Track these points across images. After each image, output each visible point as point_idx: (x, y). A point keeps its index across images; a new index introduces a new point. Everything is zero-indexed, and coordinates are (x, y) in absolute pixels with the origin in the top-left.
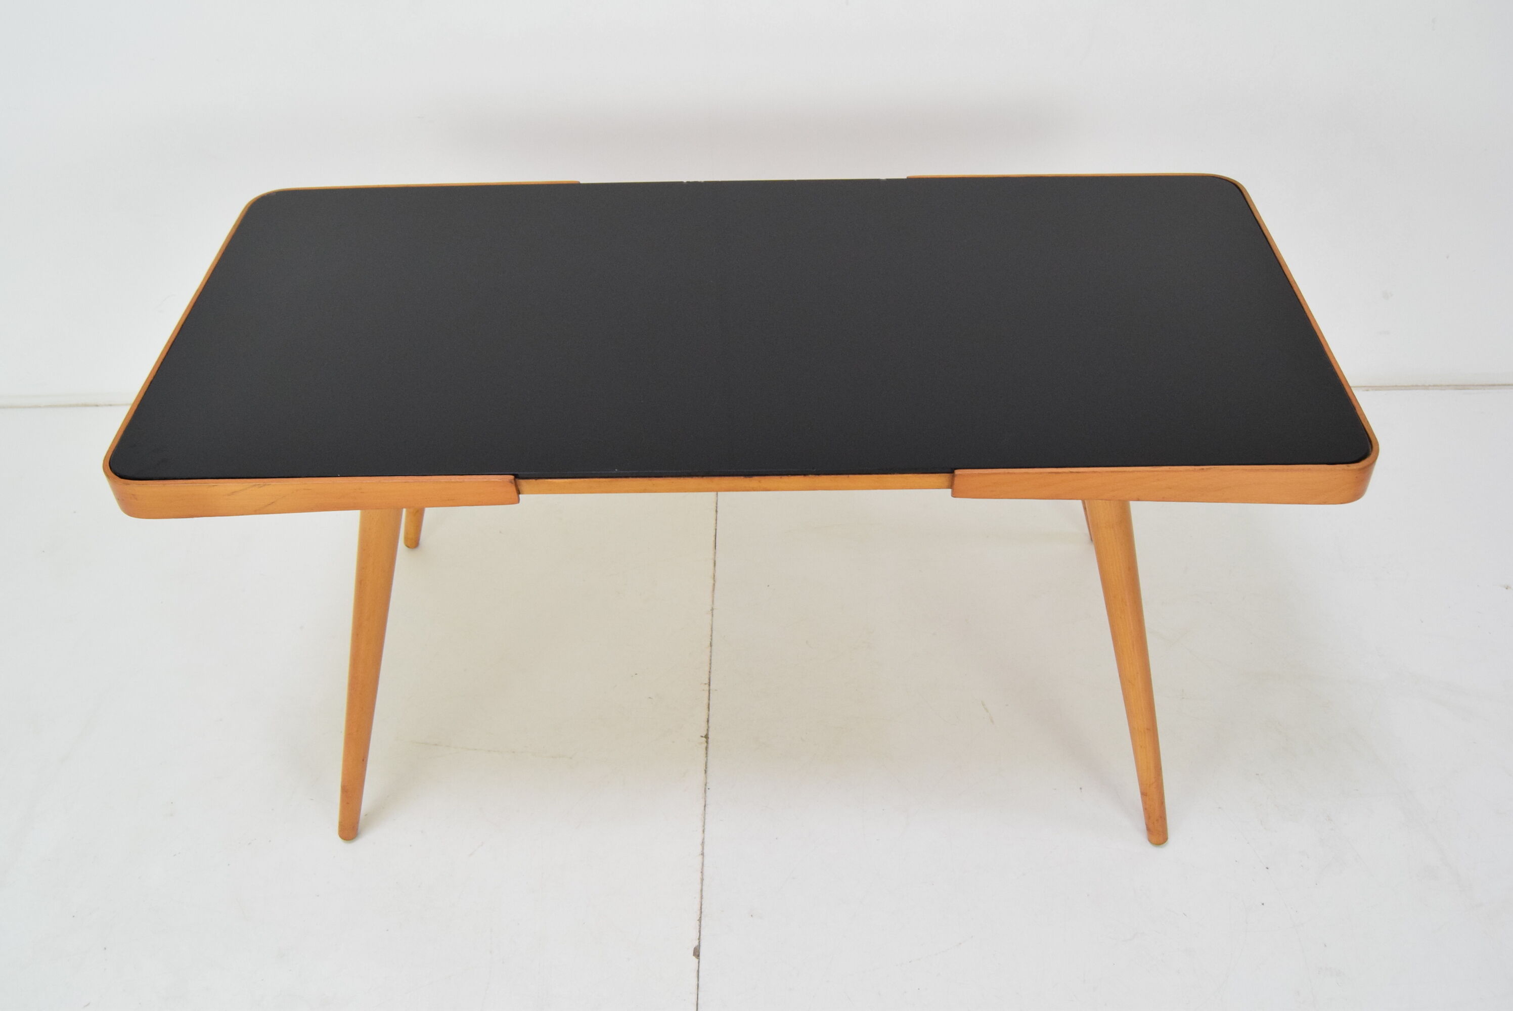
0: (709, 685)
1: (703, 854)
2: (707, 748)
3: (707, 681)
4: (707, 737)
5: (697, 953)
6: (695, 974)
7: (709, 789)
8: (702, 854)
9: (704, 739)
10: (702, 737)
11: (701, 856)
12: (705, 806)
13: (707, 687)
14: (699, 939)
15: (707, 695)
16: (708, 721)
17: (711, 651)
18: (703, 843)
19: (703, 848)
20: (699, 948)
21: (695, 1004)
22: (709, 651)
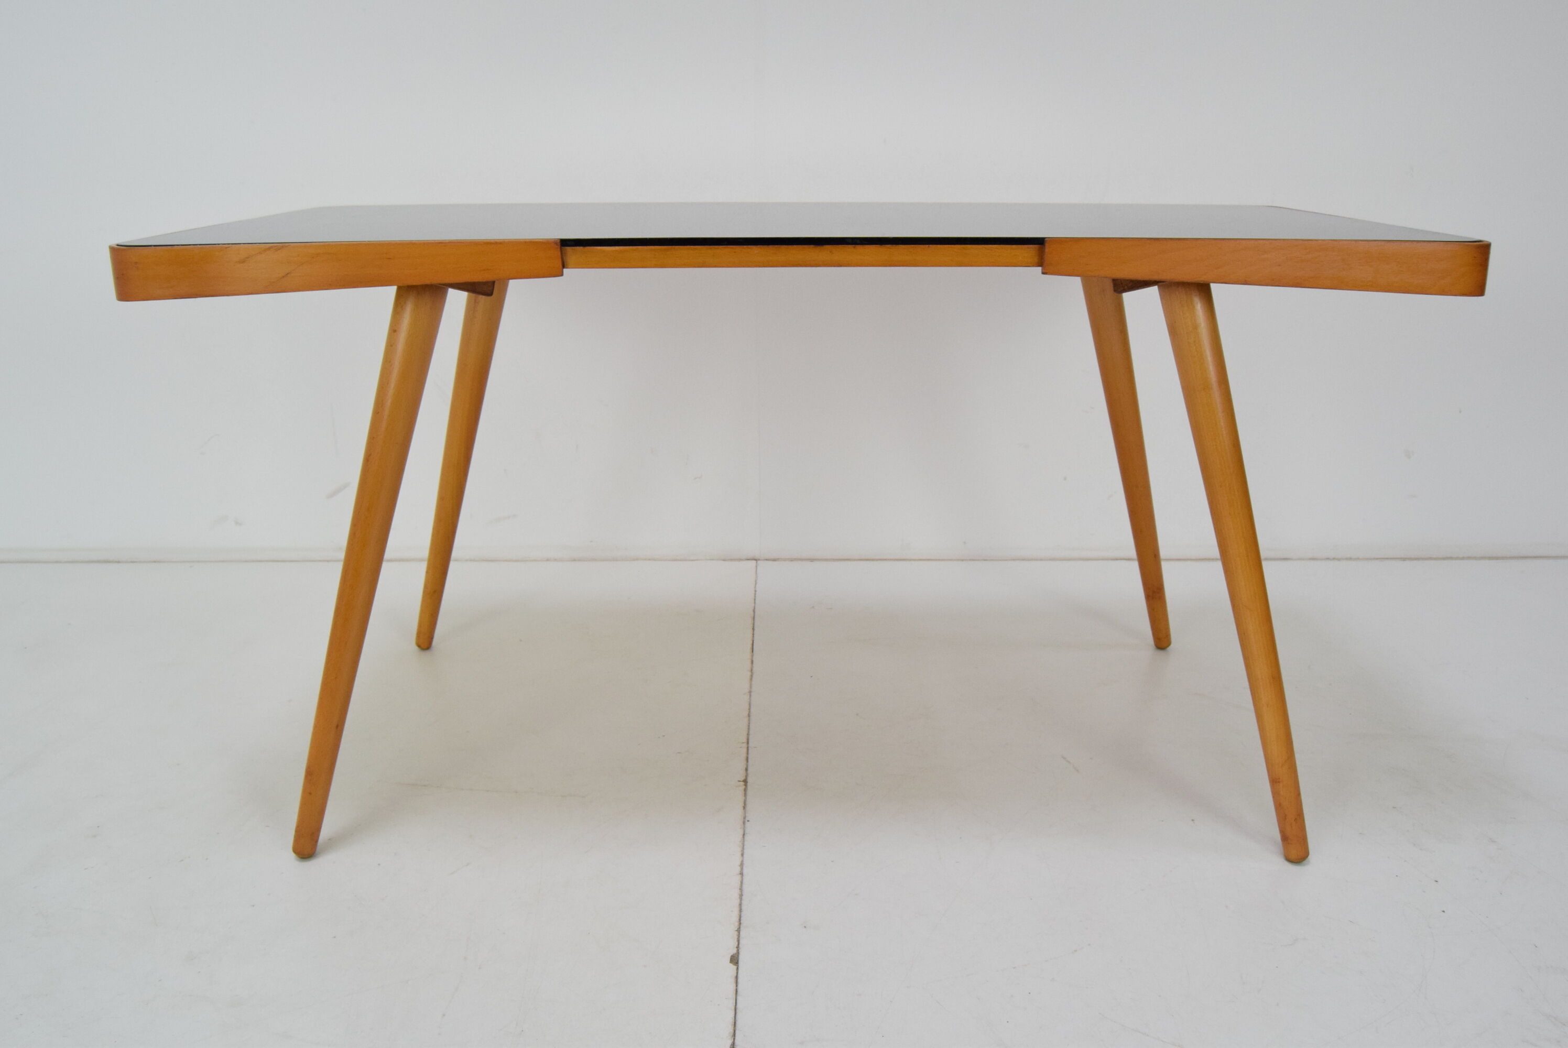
0: (748, 743)
1: (742, 874)
2: (745, 790)
3: (745, 740)
4: (745, 781)
5: (735, 960)
6: (733, 980)
7: (748, 821)
8: (740, 874)
9: (743, 783)
10: (739, 781)
11: (740, 876)
12: (744, 835)
13: (745, 745)
14: (738, 947)
15: (745, 750)
16: (747, 770)
17: (749, 720)
18: (742, 865)
19: (742, 869)
20: (738, 956)
21: (733, 1008)
22: (746, 720)
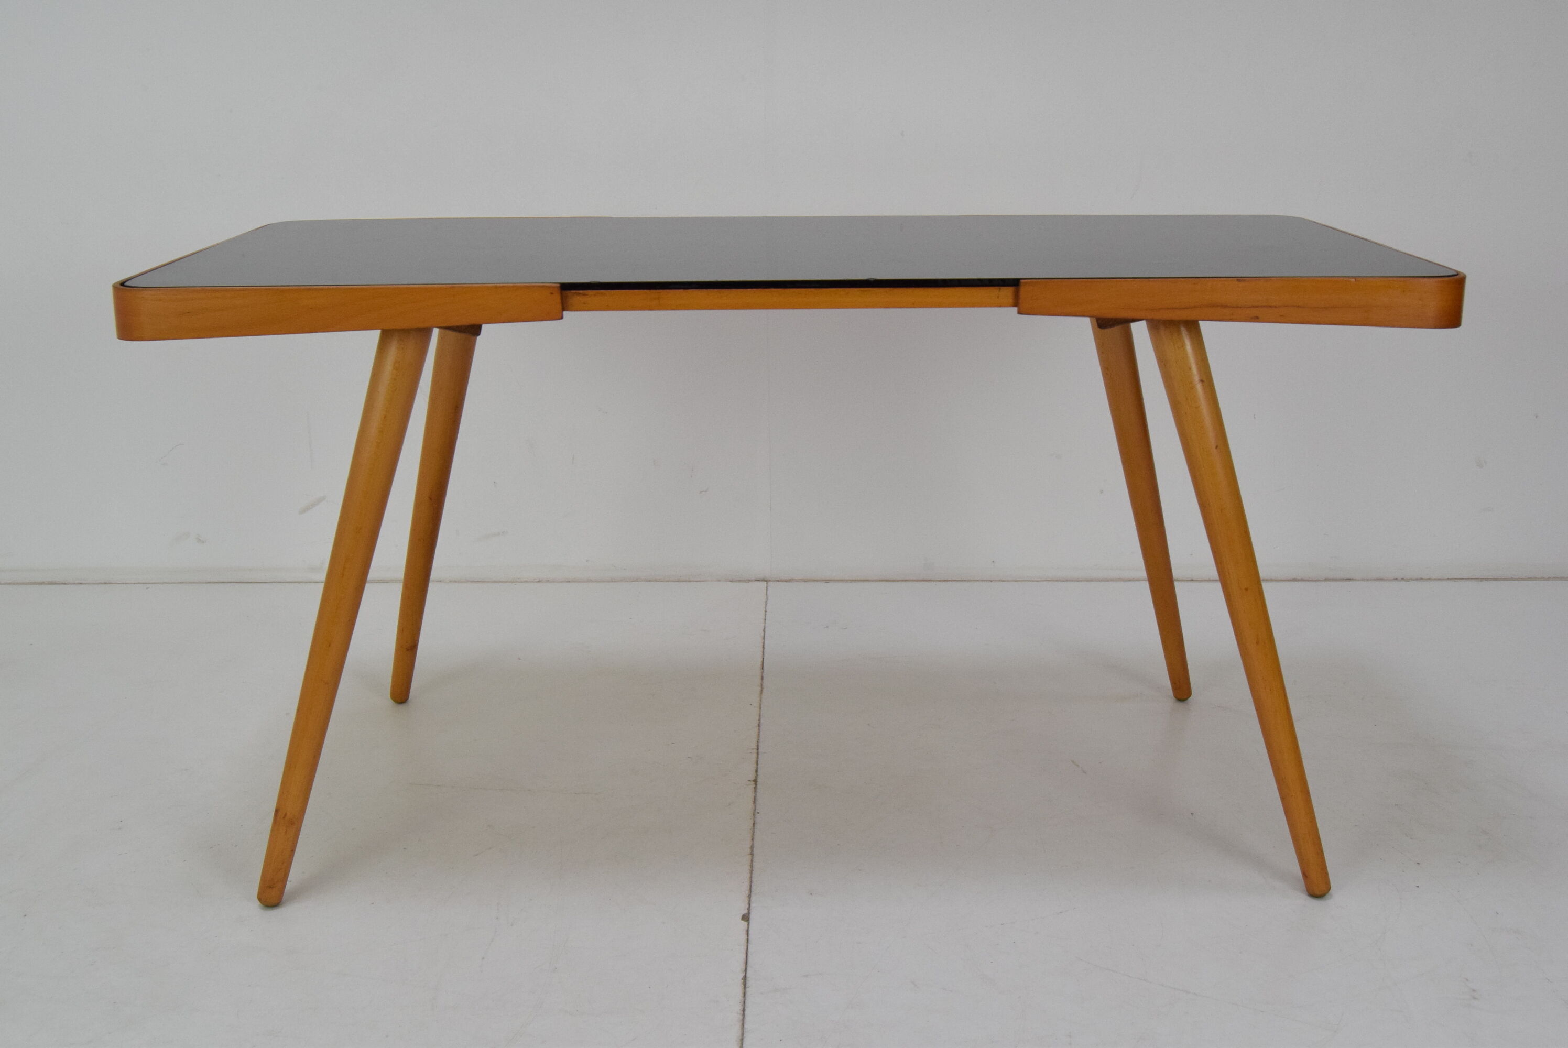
2: (755, 788)
3: (755, 747)
4: (755, 781)
5: (746, 918)
6: (745, 932)
7: (758, 813)
8: (751, 854)
9: (753, 783)
10: (749, 781)
12: (754, 824)
13: (755, 751)
14: (749, 909)
15: (755, 756)
16: (756, 771)
17: (759, 729)
18: (752, 848)
19: (752, 850)
20: (749, 915)
21: (745, 952)
22: (756, 730)
